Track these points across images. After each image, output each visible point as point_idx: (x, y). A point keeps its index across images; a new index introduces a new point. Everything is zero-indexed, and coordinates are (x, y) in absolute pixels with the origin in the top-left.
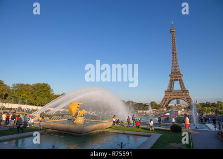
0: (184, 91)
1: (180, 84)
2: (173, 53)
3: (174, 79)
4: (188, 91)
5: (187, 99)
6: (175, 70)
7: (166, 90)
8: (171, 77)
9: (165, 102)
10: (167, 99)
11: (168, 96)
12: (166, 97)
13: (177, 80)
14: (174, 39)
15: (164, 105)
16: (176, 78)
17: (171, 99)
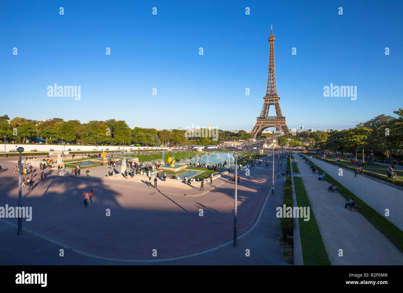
0: (280, 118)
1: (276, 109)
2: (270, 70)
3: (268, 102)
4: (285, 117)
5: (282, 127)
6: (271, 91)
7: (259, 116)
8: (266, 101)
9: (256, 131)
10: (258, 127)
11: (261, 123)
12: (258, 125)
13: (273, 104)
14: (273, 51)
15: (256, 135)
16: (271, 102)
17: (263, 127)
